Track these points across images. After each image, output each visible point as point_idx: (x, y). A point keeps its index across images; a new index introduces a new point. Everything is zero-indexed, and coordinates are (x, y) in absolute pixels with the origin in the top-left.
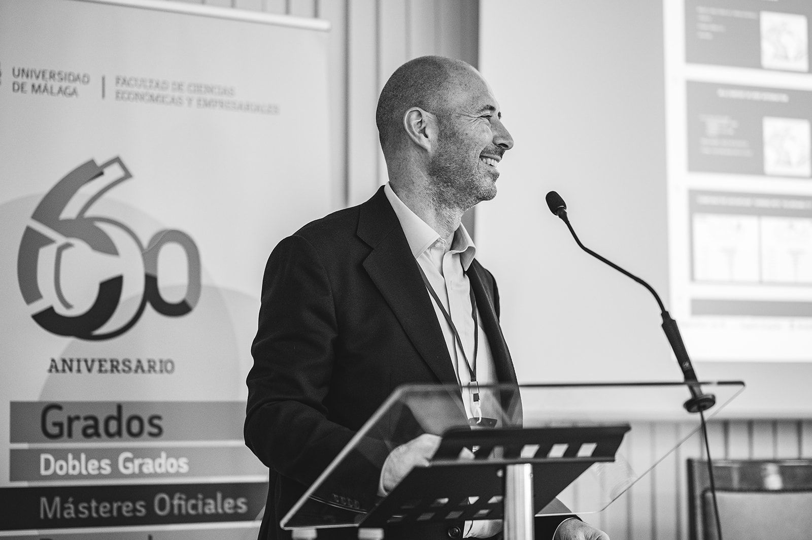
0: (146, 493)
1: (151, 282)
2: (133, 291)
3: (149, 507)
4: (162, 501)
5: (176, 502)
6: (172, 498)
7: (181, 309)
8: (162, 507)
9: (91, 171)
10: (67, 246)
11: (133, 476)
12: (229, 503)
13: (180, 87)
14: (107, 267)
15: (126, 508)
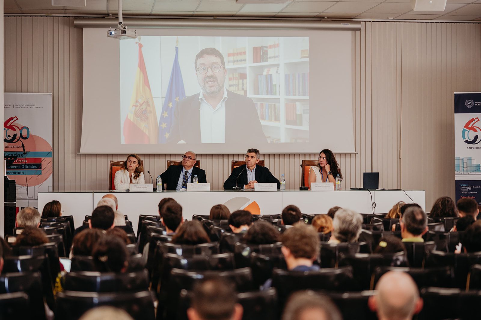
0: (21, 165)
1: (21, 134)
2: (18, 136)
3: (21, 167)
4: (23, 166)
5: (25, 166)
6: (24, 166)
7: (26, 138)
8: (23, 167)
9: (12, 119)
10: (8, 130)
11: (18, 163)
12: (34, 167)
13: (26, 105)
14: (14, 133)
15: (17, 167)
